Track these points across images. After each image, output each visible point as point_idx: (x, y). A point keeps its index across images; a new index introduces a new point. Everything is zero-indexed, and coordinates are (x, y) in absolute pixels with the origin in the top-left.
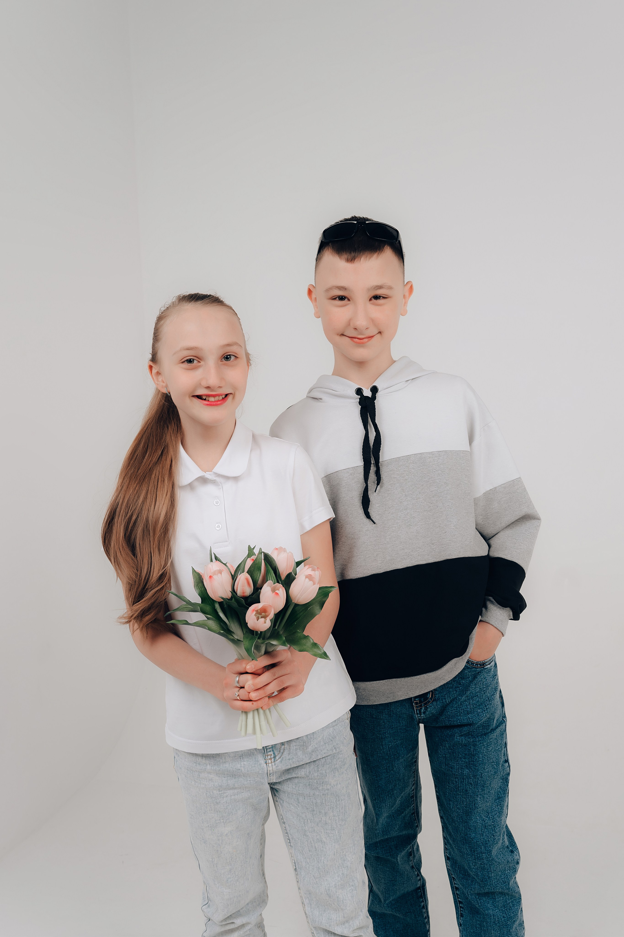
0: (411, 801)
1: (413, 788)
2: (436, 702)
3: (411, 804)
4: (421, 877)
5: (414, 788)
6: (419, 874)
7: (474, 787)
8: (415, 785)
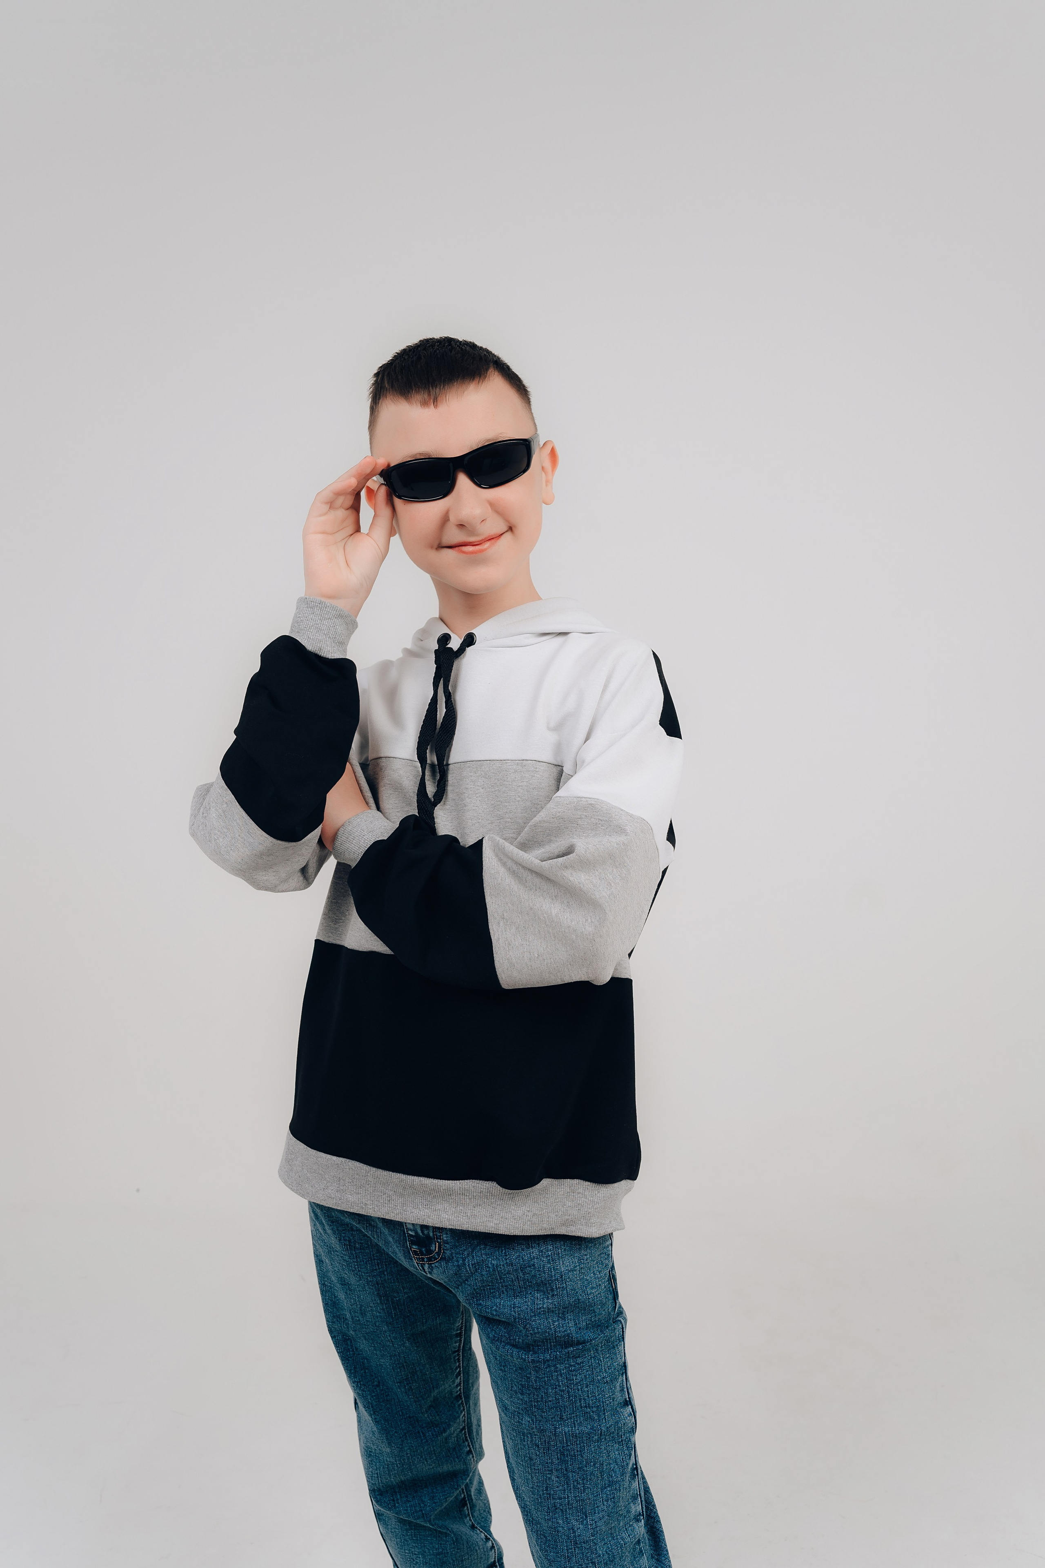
0: (457, 1406)
1: (458, 1381)
2: (446, 1263)
3: (460, 1412)
4: (493, 1542)
5: (461, 1381)
6: (489, 1537)
7: (544, 1453)
8: (462, 1375)
